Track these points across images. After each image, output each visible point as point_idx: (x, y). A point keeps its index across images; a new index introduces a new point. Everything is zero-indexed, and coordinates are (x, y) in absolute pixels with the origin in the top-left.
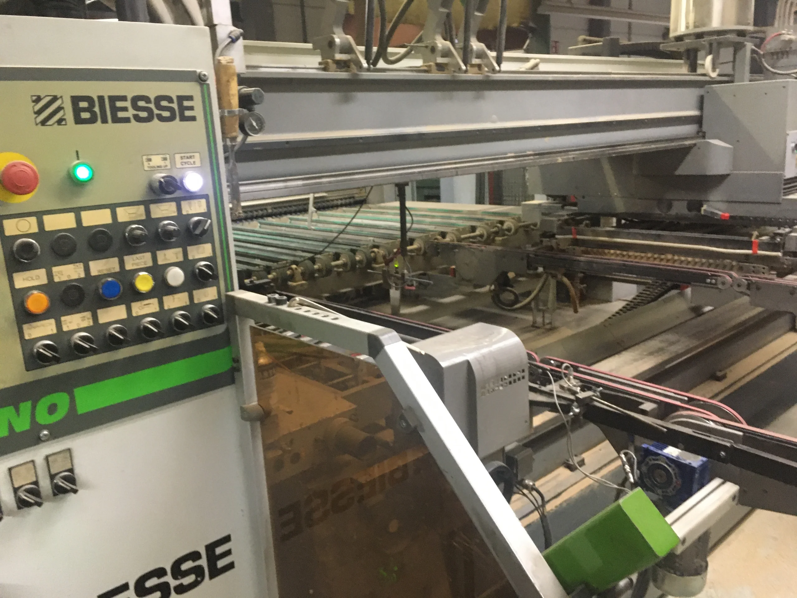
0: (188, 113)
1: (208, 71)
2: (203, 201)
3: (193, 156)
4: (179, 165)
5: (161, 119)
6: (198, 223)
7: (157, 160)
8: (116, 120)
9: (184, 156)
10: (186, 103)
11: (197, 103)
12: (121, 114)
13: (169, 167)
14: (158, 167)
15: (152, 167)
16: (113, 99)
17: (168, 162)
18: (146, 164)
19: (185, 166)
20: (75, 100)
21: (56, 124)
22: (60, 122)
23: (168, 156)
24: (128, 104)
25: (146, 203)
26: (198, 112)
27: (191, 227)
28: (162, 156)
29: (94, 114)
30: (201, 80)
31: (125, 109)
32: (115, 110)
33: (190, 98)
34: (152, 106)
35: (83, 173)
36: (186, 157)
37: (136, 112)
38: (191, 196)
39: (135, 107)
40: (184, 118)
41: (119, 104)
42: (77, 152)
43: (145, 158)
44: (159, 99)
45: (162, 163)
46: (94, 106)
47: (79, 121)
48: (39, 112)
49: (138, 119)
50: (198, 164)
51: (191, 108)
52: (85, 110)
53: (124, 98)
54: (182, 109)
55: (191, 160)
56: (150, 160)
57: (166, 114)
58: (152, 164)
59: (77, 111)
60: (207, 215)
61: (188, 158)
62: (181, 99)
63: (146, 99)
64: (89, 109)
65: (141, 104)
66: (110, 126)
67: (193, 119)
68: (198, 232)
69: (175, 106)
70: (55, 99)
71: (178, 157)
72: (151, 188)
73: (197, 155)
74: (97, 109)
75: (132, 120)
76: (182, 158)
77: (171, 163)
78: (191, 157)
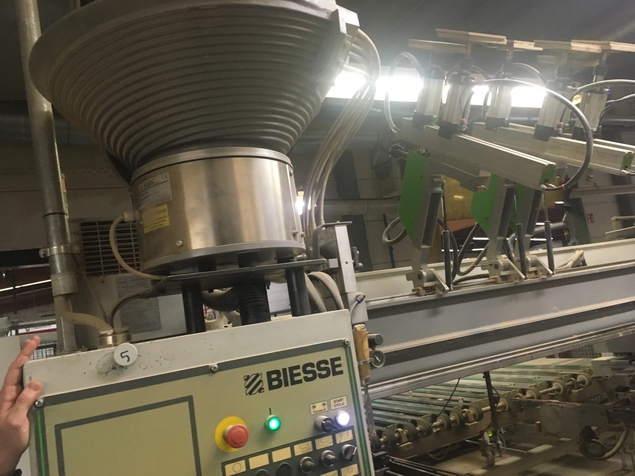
0: (338, 369)
1: (349, 338)
2: (350, 432)
3: (342, 399)
4: (333, 408)
5: (321, 376)
6: (348, 449)
7: (319, 406)
8: (294, 383)
9: (336, 400)
10: (336, 363)
11: (343, 362)
12: (296, 378)
13: (327, 410)
14: (320, 411)
15: (317, 411)
16: (292, 369)
17: (326, 407)
18: (312, 410)
19: (336, 408)
20: (269, 374)
21: (258, 392)
22: (260, 391)
23: (326, 402)
24: (300, 371)
25: (313, 439)
26: (344, 368)
27: (343, 452)
28: (321, 403)
29: (280, 381)
30: (344, 345)
31: (299, 374)
32: (293, 376)
33: (339, 359)
34: (315, 369)
35: (274, 424)
36: (337, 401)
37: (305, 375)
38: (342, 429)
39: (305, 372)
40: (335, 373)
41: (295, 372)
42: (270, 409)
43: (311, 405)
44: (319, 363)
45: (322, 408)
46: (280, 376)
47: (271, 387)
48: (248, 387)
49: (307, 379)
50: (346, 404)
51: (340, 365)
52: (275, 380)
53: (298, 367)
54: (334, 367)
55: (341, 402)
56: (314, 407)
57: (324, 373)
58: (316, 409)
59: (270, 381)
60: (353, 442)
61: (339, 401)
62: (333, 360)
63: (312, 365)
64: (278, 379)
65: (309, 368)
66: (290, 387)
67: (341, 372)
68: (348, 457)
69: (329, 366)
70: (257, 375)
71: (332, 401)
72: (316, 427)
73: (345, 398)
74: (282, 378)
75: (303, 381)
76: (335, 402)
77: (328, 407)
78: (341, 400)
